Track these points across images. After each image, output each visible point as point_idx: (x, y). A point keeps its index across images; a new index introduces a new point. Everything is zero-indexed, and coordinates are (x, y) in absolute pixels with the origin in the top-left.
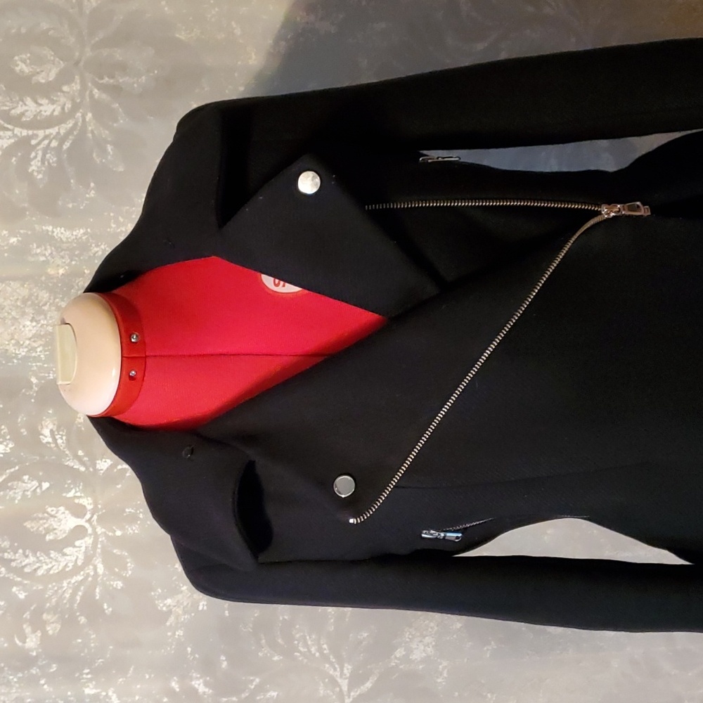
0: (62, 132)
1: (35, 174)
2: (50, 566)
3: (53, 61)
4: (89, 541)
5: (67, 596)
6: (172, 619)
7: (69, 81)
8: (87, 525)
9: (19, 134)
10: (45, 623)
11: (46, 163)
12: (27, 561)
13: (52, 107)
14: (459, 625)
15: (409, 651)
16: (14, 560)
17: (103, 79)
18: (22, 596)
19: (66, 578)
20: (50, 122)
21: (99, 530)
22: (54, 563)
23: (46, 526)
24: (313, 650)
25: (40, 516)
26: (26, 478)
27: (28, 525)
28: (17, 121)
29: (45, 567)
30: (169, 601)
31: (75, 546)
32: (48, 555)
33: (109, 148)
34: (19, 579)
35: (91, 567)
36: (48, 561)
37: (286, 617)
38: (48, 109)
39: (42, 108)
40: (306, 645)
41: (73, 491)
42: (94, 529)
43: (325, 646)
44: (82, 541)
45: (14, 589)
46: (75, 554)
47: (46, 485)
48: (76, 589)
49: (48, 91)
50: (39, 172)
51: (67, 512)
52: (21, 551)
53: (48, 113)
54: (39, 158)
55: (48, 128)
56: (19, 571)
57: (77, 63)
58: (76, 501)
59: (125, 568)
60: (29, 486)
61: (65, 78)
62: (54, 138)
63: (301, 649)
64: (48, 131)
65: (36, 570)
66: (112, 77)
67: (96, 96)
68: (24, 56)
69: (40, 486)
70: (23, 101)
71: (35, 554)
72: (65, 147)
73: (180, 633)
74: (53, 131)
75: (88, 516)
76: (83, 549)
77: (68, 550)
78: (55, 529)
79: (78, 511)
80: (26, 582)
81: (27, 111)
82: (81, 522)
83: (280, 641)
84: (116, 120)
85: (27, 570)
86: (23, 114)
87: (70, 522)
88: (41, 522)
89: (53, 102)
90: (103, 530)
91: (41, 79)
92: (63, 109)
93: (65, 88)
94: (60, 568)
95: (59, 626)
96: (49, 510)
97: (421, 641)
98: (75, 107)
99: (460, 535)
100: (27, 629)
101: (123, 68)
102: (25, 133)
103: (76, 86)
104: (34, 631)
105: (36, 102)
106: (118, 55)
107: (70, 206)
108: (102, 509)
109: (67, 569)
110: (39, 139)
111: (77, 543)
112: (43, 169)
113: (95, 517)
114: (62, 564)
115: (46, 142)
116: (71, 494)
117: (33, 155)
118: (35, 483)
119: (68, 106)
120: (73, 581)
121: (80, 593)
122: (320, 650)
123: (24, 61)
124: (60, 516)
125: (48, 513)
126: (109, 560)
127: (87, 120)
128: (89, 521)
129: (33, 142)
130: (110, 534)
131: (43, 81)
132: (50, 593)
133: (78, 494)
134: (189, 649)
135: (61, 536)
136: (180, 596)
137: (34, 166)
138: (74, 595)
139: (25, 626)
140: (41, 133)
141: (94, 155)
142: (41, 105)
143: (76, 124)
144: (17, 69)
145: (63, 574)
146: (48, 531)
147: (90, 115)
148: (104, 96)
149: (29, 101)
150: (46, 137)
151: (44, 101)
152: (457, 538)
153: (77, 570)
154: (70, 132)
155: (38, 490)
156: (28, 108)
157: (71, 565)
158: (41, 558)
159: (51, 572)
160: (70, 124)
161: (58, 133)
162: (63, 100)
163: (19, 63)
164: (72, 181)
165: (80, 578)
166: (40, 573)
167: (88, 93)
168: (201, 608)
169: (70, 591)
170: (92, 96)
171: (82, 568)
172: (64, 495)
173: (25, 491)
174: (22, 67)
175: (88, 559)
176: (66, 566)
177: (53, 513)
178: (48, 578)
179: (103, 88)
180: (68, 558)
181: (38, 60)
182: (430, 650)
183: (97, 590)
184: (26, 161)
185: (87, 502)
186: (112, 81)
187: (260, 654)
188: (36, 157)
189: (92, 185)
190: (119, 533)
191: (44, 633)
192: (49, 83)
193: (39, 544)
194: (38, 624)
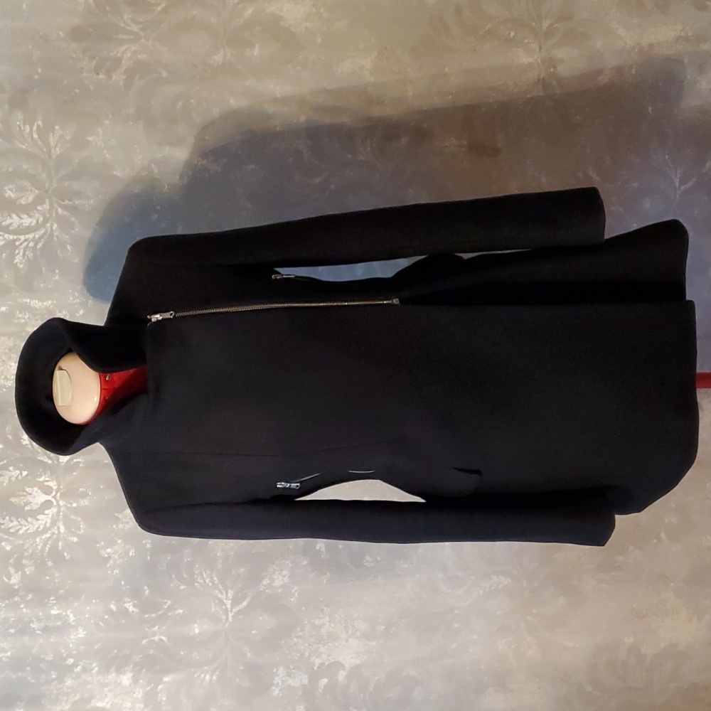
0: (37, 236)
1: (18, 264)
2: (27, 527)
3: (31, 191)
4: (54, 510)
5: (39, 547)
6: (111, 562)
7: (42, 203)
8: (53, 500)
9: (7, 238)
10: (24, 566)
11: (26, 257)
12: (12, 524)
13: (30, 220)
14: (305, 563)
15: (272, 580)
16: (3, 524)
17: (64, 201)
18: (8, 548)
19: (39, 536)
20: (29, 230)
21: (61, 503)
22: (30, 525)
23: (25, 500)
24: (207, 581)
25: (21, 493)
26: (11, 468)
27: (12, 500)
28: (6, 230)
29: (24, 528)
30: (109, 550)
31: (45, 514)
32: (27, 520)
33: (69, 247)
34: (6, 537)
35: (56, 528)
36: (26, 524)
37: (189, 560)
38: (27, 221)
39: (23, 221)
40: (203, 578)
41: (44, 477)
42: (58, 502)
43: (215, 578)
44: (49, 511)
45: (3, 544)
46: (44, 519)
47: (25, 473)
48: (45, 543)
49: (27, 209)
50: (21, 263)
51: (39, 491)
52: (7, 518)
53: (27, 224)
54: (21, 254)
55: (27, 234)
56: (7, 531)
57: (47, 192)
58: (46, 483)
59: (79, 529)
60: (14, 474)
61: (39, 200)
62: (31, 240)
63: (200, 581)
64: (27, 236)
65: (18, 530)
66: (70, 200)
67: (60, 213)
68: (11, 187)
69: (21, 474)
70: (10, 216)
71: (17, 518)
72: (38, 247)
73: (116, 571)
74: (30, 236)
75: (54, 493)
76: (50, 516)
77: (40, 517)
78: (31, 503)
79: (47, 490)
80: (11, 539)
81: (12, 223)
82: (49, 498)
83: (185, 575)
84: (73, 229)
85: (12, 530)
86: (11, 224)
87: (43, 498)
88: (22, 498)
89: (30, 217)
90: (64, 503)
91: (23, 201)
92: (37, 221)
93: (39, 208)
94: (35, 529)
95: (34, 568)
96: (27, 490)
97: (280, 574)
98: (46, 221)
99: (298, 484)
100: (12, 570)
101: (78, 194)
102: (11, 237)
103: (47, 206)
104: (16, 572)
105: (19, 217)
106: (75, 186)
107: (42, 285)
108: (63, 489)
109: (40, 530)
110: (21, 241)
111: (46, 512)
112: (24, 261)
113: (59, 494)
114: (36, 527)
115: (26, 243)
116: (42, 479)
117: (17, 252)
118: (18, 472)
119: (41, 219)
120: (43, 537)
121: (48, 546)
122: (212, 581)
123: (11, 190)
124: (34, 493)
125: (26, 492)
126: (70, 524)
127: (54, 228)
128: (54, 497)
129: (17, 243)
130: (69, 506)
131: (23, 203)
132: (28, 545)
133: (47, 479)
134: (123, 582)
135: (35, 507)
136: (117, 547)
137: (18, 259)
138: (43, 548)
139: (10, 568)
140: (22, 238)
141: (59, 252)
142: (22, 219)
143: (46, 232)
144: (7, 195)
145: (38, 533)
146: (27, 504)
147: (55, 226)
148: (65, 213)
149: (14, 216)
150: (25, 240)
151: (25, 216)
152: (297, 486)
153: (46, 530)
154: (42, 237)
155: (20, 477)
156: (14, 221)
157: (42, 527)
158: (22, 522)
159: (29, 532)
160: (42, 231)
161: (34, 237)
162: (37, 215)
163: (8, 191)
164: (43, 269)
165: (48, 535)
166: (21, 532)
167: (54, 211)
168: (131, 554)
169: (41, 544)
170: (57, 214)
171: (49, 529)
172: (37, 479)
173: (10, 477)
174: (10, 194)
175: (54, 522)
176: (39, 527)
177: (30, 492)
178: (27, 536)
179: (64, 207)
180: (40, 522)
181: (21, 189)
182: (286, 580)
183: (60, 544)
184: (13, 256)
185: (53, 484)
186: (71, 203)
187: (171, 585)
188: (18, 254)
189: (57, 271)
190: (74, 505)
191: (24, 573)
192: (28, 205)
193: (20, 513)
194: (19, 567)
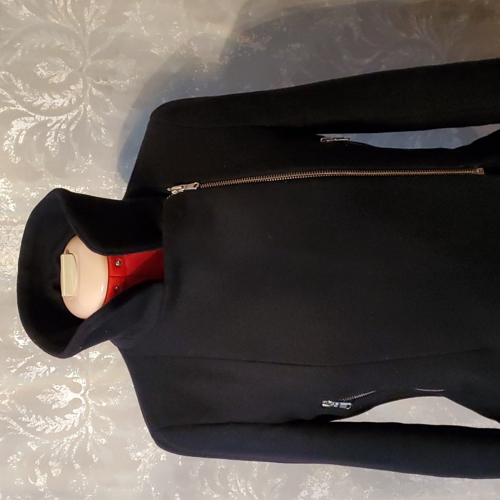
0: (69, 118)
1: (50, 147)
2: (54, 427)
3: (64, 68)
4: (82, 409)
5: (67, 449)
6: (141, 467)
7: (75, 83)
8: (82, 398)
9: (39, 119)
10: (50, 468)
11: (58, 139)
12: (39, 423)
13: (62, 101)
14: (347, 475)
15: (311, 492)
16: (29, 423)
17: (99, 81)
18: (34, 449)
19: (66, 436)
20: (61, 111)
21: (90, 402)
22: (57, 425)
23: (52, 398)
24: (242, 490)
25: (48, 391)
26: (39, 363)
27: (40, 397)
28: (38, 110)
29: (51, 428)
30: (139, 454)
31: (72, 413)
32: (54, 419)
33: (103, 130)
34: (33, 436)
35: (84, 428)
36: (53, 423)
37: (223, 467)
38: (59, 102)
39: (55, 101)
40: (238, 488)
41: (72, 373)
42: (87, 401)
43: (250, 488)
44: (78, 409)
45: (29, 443)
46: (72, 418)
47: (53, 369)
48: (73, 444)
49: (59, 89)
50: (52, 147)
51: (68, 388)
52: (34, 416)
53: (60, 105)
54: (53, 136)
55: (60, 115)
56: (33, 430)
57: (81, 70)
58: (74, 381)
59: (109, 430)
60: (41, 369)
61: (72, 80)
62: (63, 122)
63: (233, 490)
64: (59, 118)
65: (44, 430)
66: (106, 80)
67: (94, 93)
68: (43, 64)
69: (49, 369)
70: (42, 96)
71: (44, 418)
72: (71, 129)
73: (147, 476)
74: (63, 117)
75: (82, 392)
76: (79, 415)
77: (67, 416)
78: (59, 401)
79: (75, 388)
80: (37, 438)
81: (44, 103)
82: (78, 396)
83: (218, 484)
84: (108, 111)
85: (38, 430)
86: (42, 105)
87: (70, 396)
88: (49, 395)
89: (63, 97)
90: (93, 402)
91: (55, 80)
92: (70, 101)
93: (72, 87)
94: (62, 429)
95: (60, 471)
96: (55, 387)
97: (320, 485)
98: (79, 101)
99: (350, 404)
100: (38, 472)
101: (114, 73)
102: (43, 118)
103: (80, 86)
104: (42, 474)
105: (51, 97)
106: (110, 64)
107: (74, 170)
108: (92, 387)
109: (67, 430)
110: (53, 123)
111: (74, 411)
112: (56, 144)
113: (88, 392)
114: (63, 426)
115: (58, 125)
116: (71, 376)
117: (49, 133)
118: (45, 367)
119: (74, 99)
120: (71, 438)
121: (76, 447)
122: (247, 490)
123: (43, 68)
124: (62, 391)
125: (54, 389)
126: (99, 425)
127: (88, 110)
128: (83, 395)
129: (49, 125)
130: (98, 405)
131: (57, 82)
132: (55, 446)
133: (76, 376)
134: (153, 488)
135: (63, 405)
136: (147, 450)
137: (49, 142)
138: (71, 448)
139: (36, 470)
140: (54, 119)
141: (92, 135)
142: (54, 99)
143: (79, 113)
144: (39, 73)
145: (65, 433)
146: (54, 402)
147: (89, 106)
148: (100, 93)
149: (46, 96)
150: (57, 122)
151: (57, 96)
152: (348, 406)
153: (74, 430)
154: (75, 118)
155: (47, 373)
156: (46, 101)
157: (69, 426)
158: (49, 421)
159: (56, 432)
160: (75, 113)
161: (67, 119)
162: (70, 95)
163: (39, 68)
164: (76, 153)
165: (76, 436)
166: (47, 432)
167: (88, 91)
168: (162, 459)
169: (69, 445)
170: (91, 93)
171: (78, 429)
172: (66, 376)
173: (37, 373)
174: (42, 72)
175: (82, 423)
176: (66, 427)
177: (57, 389)
178: (53, 435)
179: (99, 87)
180: (68, 421)
181: (54, 67)
182: (326, 492)
183: (88, 445)
184: (43, 138)
185: (82, 382)
186: (105, 83)
187: (204, 493)
188: (50, 136)
189: (90, 156)
190: (104, 404)
191: (50, 475)
192: (61, 84)
193: (46, 411)
194: (45, 468)
